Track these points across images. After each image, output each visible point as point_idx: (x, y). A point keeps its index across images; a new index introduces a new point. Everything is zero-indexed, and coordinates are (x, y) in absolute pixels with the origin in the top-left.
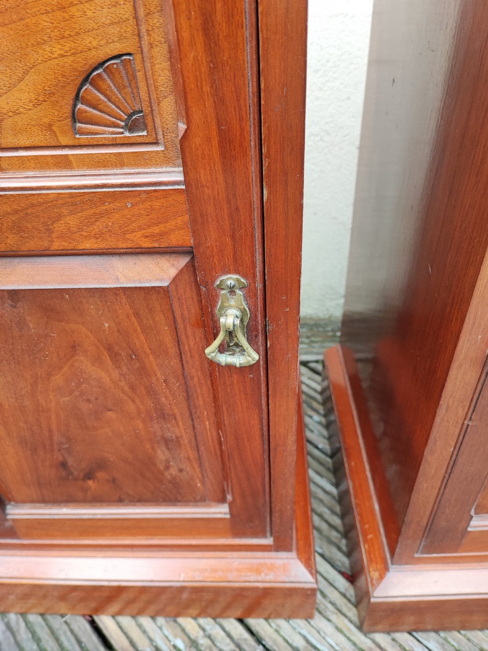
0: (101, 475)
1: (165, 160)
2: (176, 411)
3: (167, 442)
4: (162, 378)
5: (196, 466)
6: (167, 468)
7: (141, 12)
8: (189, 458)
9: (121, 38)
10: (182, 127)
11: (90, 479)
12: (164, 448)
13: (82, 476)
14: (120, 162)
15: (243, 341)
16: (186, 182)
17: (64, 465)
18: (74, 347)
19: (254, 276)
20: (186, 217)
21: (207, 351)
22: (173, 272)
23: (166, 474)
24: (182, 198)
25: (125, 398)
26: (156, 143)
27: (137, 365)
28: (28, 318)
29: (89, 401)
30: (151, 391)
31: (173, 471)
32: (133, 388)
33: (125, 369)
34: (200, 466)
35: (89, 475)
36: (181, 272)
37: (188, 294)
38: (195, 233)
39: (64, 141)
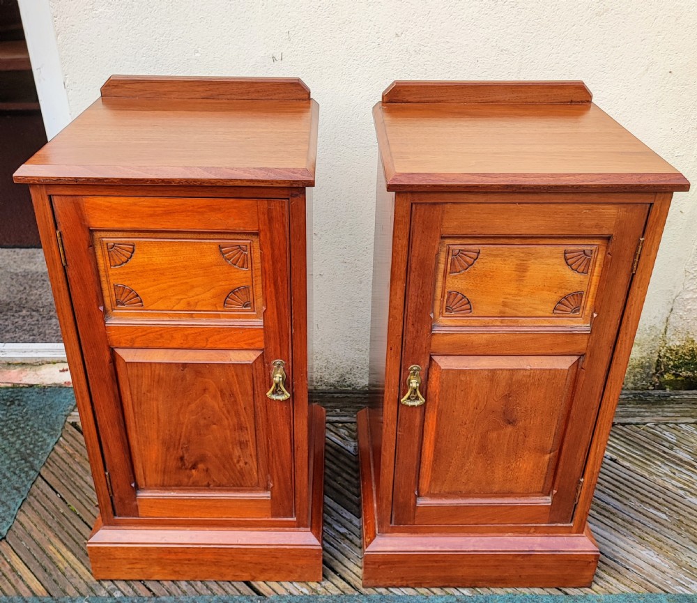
0: (201, 466)
1: (257, 317)
2: (248, 426)
3: (241, 443)
4: (243, 406)
5: (254, 460)
6: (238, 462)
7: (254, 276)
8: (251, 455)
9: (246, 282)
10: (264, 308)
11: (194, 469)
12: (239, 448)
13: (190, 466)
14: (239, 317)
15: (284, 389)
16: (264, 326)
17: (182, 458)
18: (205, 390)
19: (288, 360)
20: (263, 338)
21: (267, 394)
22: (255, 358)
23: (238, 465)
24: (262, 331)
25: (224, 417)
26: (254, 311)
27: (233, 399)
28: (187, 375)
29: (205, 418)
30: (237, 414)
31: (242, 464)
32: (228, 412)
33: (226, 401)
34: (257, 460)
35: (194, 467)
36: (258, 357)
37: (259, 366)
38: (265, 343)
39: (219, 309)
